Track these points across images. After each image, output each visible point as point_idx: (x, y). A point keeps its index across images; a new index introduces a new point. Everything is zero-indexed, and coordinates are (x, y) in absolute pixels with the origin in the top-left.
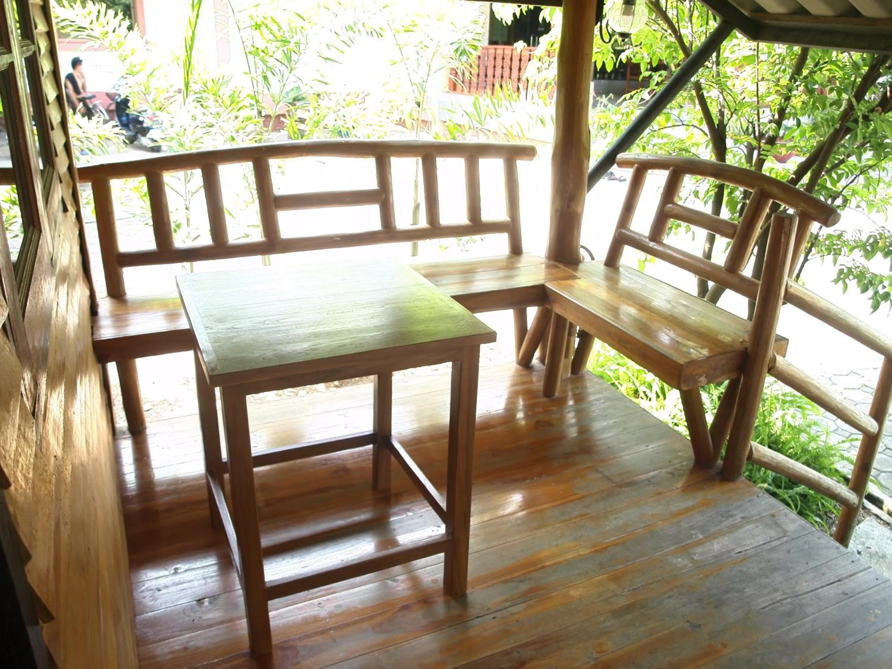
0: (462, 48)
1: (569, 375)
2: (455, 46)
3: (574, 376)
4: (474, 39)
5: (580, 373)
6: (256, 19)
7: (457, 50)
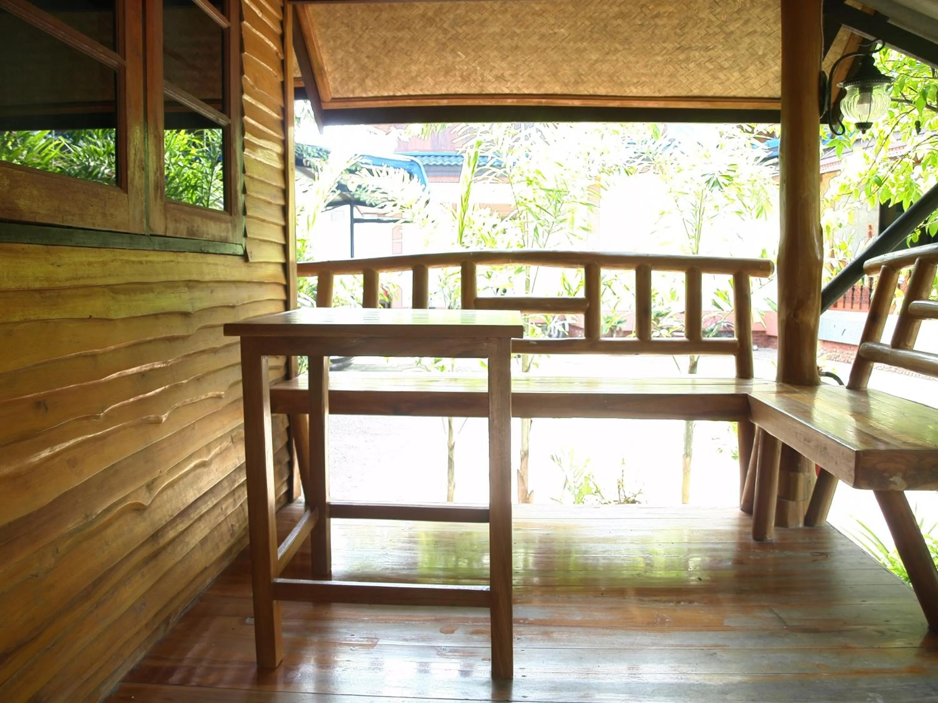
0: (715, 179)
1: (801, 525)
2: (707, 178)
3: (807, 528)
4: (728, 170)
5: (817, 525)
6: (526, 174)
7: (708, 182)
